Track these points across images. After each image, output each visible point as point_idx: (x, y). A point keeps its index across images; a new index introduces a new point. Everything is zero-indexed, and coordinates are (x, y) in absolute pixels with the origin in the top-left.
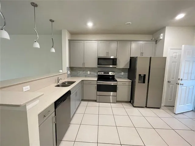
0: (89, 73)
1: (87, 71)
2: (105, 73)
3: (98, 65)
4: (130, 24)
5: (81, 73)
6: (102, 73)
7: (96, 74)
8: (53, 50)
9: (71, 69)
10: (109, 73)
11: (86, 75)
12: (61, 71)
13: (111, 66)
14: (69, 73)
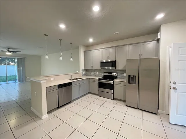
0: (97, 73)
1: (97, 72)
2: (109, 74)
3: (101, 67)
4: (118, 33)
5: (92, 73)
6: (107, 74)
7: (103, 75)
8: (72, 59)
9: (86, 70)
10: (112, 74)
11: (96, 75)
12: (77, 72)
13: (110, 68)
14: (84, 73)
